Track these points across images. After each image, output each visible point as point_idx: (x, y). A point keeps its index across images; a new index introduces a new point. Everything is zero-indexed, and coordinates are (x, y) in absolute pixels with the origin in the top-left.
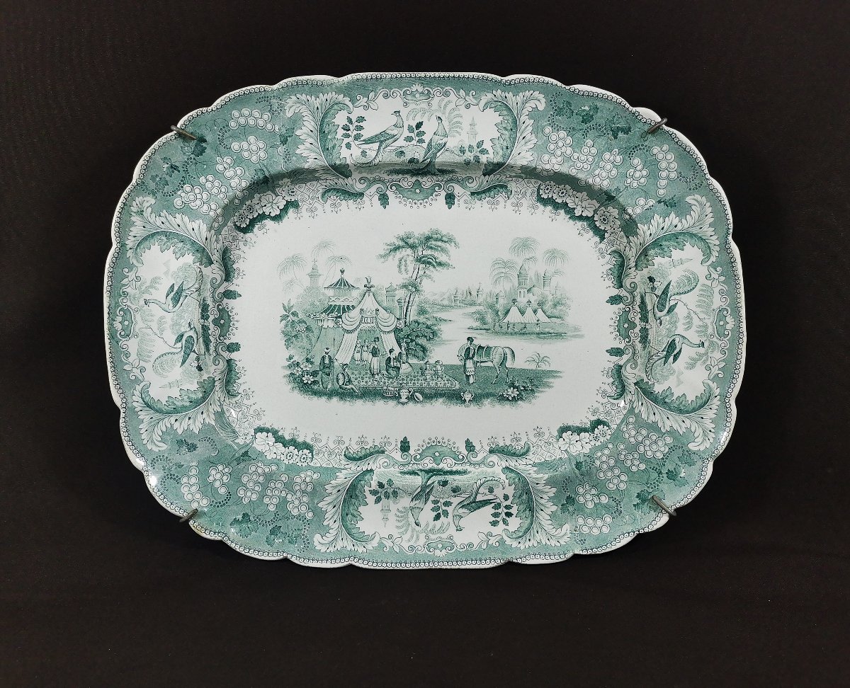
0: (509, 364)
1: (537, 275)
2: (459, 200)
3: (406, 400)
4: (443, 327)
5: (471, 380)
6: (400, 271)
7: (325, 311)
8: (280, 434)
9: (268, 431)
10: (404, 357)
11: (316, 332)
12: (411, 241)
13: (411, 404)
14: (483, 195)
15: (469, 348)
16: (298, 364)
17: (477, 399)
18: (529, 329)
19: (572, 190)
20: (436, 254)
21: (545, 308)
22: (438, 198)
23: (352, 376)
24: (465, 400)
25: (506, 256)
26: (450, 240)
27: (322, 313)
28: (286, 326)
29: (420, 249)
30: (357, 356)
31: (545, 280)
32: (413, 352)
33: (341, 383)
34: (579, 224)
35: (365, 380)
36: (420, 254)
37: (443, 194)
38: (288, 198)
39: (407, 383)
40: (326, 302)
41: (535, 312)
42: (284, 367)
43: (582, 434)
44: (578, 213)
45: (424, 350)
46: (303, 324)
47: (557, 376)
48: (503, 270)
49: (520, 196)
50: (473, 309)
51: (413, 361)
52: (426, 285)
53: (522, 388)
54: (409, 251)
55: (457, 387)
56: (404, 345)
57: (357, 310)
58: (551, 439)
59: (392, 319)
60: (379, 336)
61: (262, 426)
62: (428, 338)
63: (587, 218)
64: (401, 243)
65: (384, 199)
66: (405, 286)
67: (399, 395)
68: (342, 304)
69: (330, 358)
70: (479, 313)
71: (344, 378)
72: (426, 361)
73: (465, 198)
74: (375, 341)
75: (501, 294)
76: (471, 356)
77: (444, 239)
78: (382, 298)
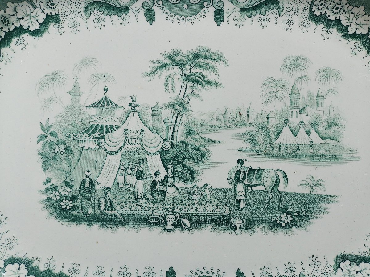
0: (281, 188)
1: (310, 94)
2: (228, 17)
3: (172, 227)
4: (212, 148)
5: (242, 205)
6: (167, 90)
7: (86, 132)
8: (34, 264)
9: (20, 262)
10: (171, 181)
11: (76, 154)
12: (178, 59)
13: (177, 231)
14: (254, 12)
15: (239, 171)
16: (56, 188)
17: (248, 225)
18: (302, 151)
19: (348, 5)
20: (204, 72)
21: (319, 129)
22: (207, 14)
23: (114, 201)
24: (235, 227)
25: (278, 75)
26: (219, 58)
27: (83, 133)
28: (44, 146)
29: (188, 67)
30: (121, 179)
31: (319, 99)
32: (180, 175)
33: (102, 207)
34: (353, 42)
35: (129, 204)
36: (188, 72)
37: (212, 10)
38: (48, 11)
39: (174, 208)
40: (88, 122)
41: (308, 133)
42: (40, 192)
43: (362, 264)
44: (351, 31)
45: (192, 173)
46: (63, 145)
47: (333, 202)
48: (275, 90)
49: (292, 13)
50: (243, 130)
51: (180, 184)
52: (194, 105)
53: (296, 214)
54: (176, 69)
55: (227, 212)
56: (171, 167)
57: (121, 130)
58: (328, 269)
59: (158, 139)
60: (143, 158)
61: (14, 256)
62: (196, 160)
63: (361, 36)
64: (168, 61)
65: (150, 15)
66: (172, 106)
67: (165, 221)
68: (105, 124)
69: (91, 181)
70: (249, 133)
71: (106, 203)
72: (194, 184)
73: (235, 14)
74: (139, 163)
75: (272, 114)
76: (241, 179)
77: (213, 57)
78: (148, 118)
